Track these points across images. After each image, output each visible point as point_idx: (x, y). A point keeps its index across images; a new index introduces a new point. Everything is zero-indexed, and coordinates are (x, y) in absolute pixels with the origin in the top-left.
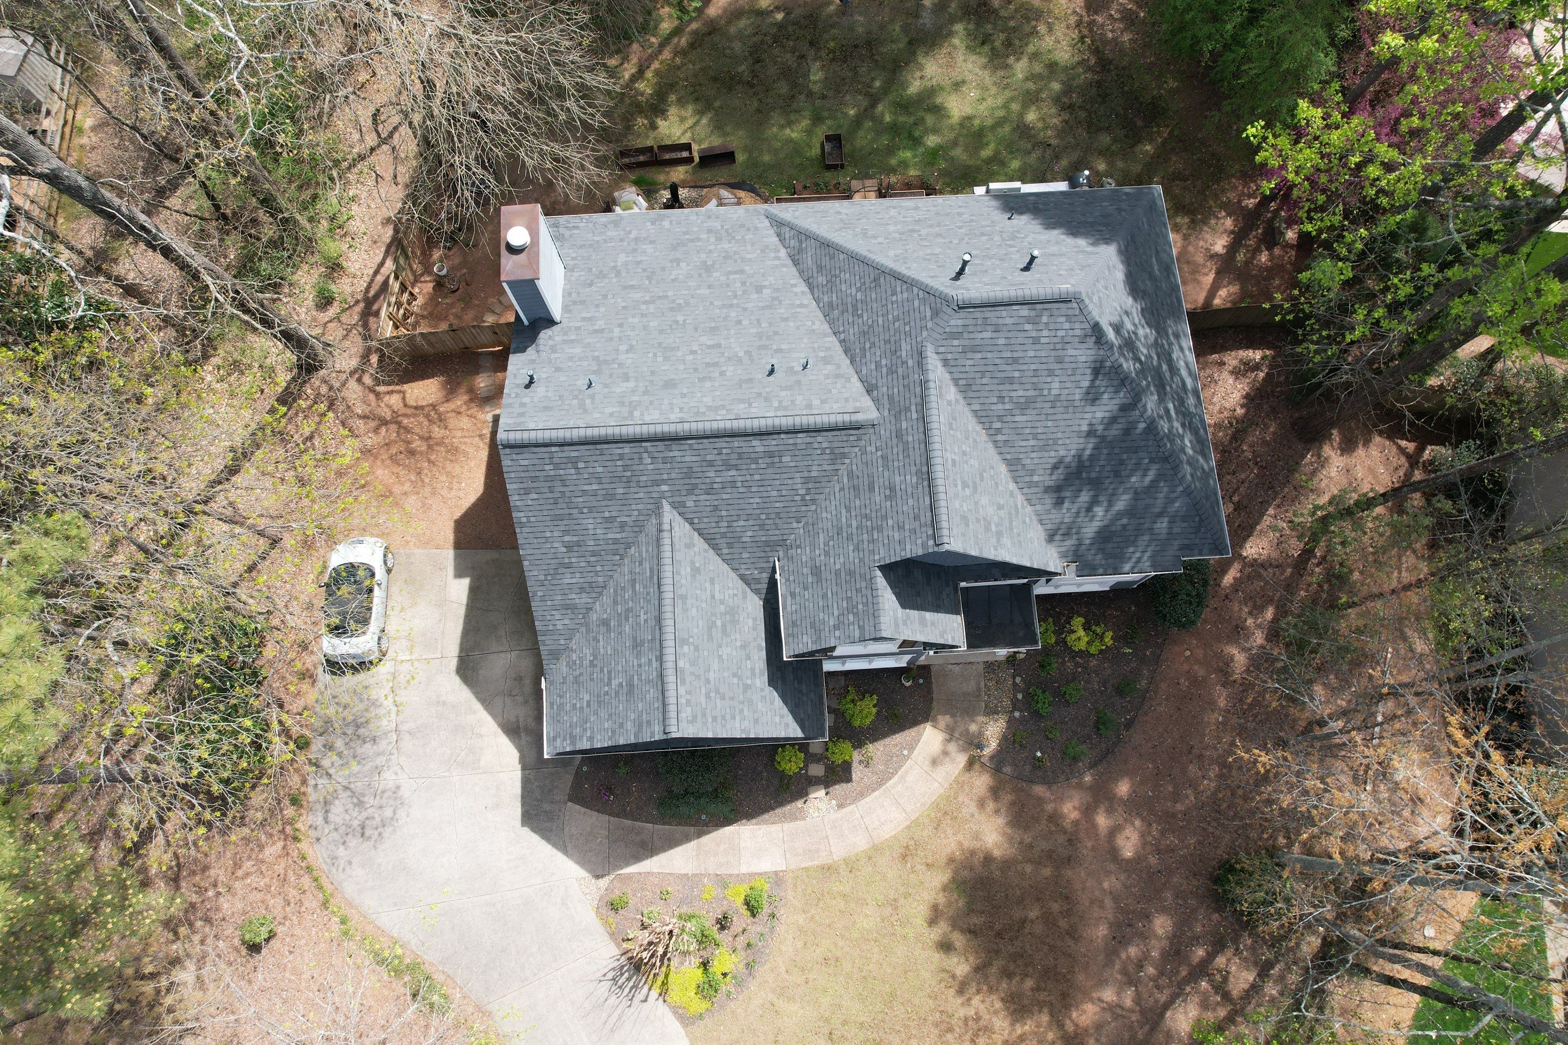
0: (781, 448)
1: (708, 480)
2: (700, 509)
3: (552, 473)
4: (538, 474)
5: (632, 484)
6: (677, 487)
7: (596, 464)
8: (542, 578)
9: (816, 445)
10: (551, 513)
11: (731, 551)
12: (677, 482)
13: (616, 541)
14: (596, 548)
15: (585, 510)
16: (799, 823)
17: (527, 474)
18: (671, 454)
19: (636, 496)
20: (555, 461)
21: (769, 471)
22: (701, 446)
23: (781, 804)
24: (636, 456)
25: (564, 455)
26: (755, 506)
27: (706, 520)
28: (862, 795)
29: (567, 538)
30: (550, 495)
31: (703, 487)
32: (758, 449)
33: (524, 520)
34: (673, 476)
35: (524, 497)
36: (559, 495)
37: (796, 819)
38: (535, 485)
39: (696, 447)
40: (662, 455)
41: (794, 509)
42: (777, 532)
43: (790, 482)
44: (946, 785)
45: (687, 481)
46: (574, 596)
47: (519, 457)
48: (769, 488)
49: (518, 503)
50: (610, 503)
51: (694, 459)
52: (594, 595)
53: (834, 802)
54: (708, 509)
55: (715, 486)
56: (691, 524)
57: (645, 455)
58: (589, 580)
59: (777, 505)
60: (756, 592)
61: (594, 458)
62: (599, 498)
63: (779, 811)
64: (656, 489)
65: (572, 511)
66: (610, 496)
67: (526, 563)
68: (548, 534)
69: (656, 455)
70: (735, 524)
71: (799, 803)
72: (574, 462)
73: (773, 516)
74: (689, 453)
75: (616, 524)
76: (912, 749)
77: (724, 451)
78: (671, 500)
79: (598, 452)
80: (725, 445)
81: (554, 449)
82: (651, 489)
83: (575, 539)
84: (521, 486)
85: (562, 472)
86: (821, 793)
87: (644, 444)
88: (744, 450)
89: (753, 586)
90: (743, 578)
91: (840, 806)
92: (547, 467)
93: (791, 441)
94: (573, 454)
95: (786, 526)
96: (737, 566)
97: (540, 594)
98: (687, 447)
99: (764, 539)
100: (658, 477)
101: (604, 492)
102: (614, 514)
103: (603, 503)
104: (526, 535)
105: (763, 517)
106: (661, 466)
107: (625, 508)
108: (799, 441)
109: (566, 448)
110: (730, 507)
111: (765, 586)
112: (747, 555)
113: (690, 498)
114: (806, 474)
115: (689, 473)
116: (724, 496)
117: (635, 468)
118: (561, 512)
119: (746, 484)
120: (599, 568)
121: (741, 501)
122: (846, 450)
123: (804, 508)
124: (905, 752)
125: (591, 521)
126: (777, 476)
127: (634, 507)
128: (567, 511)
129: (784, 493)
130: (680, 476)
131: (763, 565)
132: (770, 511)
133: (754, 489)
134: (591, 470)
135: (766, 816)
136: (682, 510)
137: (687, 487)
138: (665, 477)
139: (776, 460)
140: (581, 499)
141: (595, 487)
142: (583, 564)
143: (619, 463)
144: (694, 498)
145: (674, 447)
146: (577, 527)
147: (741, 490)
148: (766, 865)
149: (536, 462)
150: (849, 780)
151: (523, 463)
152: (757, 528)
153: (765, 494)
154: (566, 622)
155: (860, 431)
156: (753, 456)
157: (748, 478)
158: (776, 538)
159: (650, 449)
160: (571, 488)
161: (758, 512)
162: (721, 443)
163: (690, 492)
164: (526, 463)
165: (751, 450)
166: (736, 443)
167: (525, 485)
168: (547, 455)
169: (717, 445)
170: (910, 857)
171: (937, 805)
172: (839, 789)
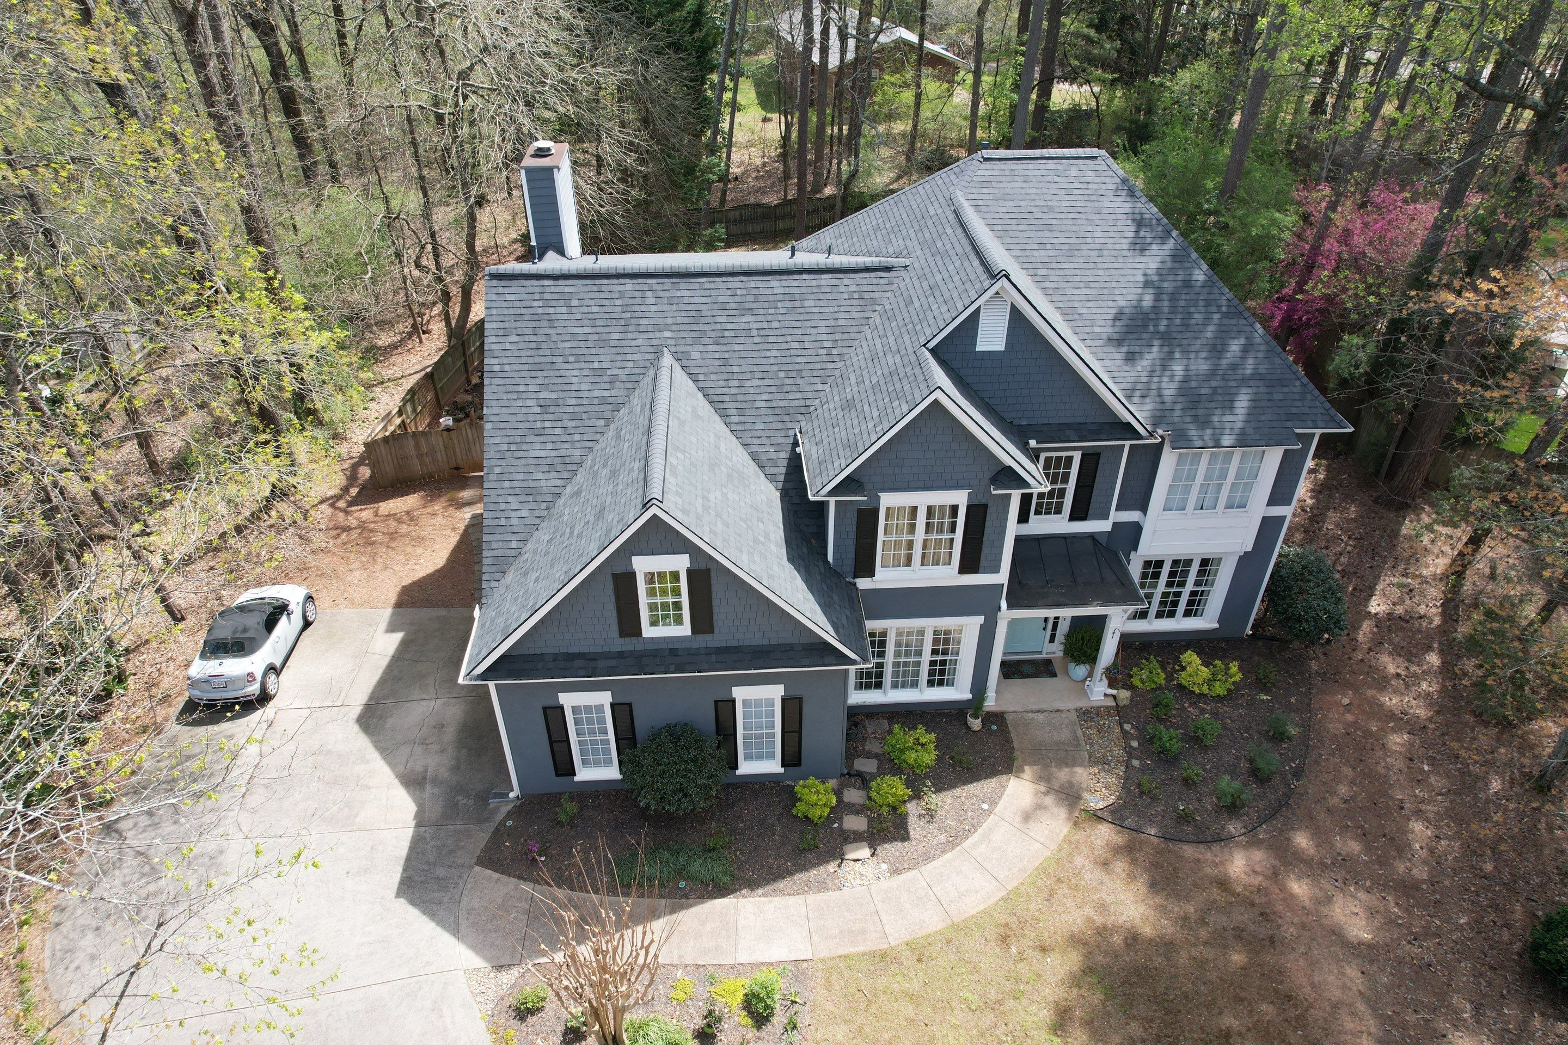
0: (803, 290)
1: (718, 327)
2: (708, 362)
3: (540, 311)
4: (523, 311)
5: (631, 328)
6: (683, 334)
7: (591, 303)
8: (505, 447)
9: (842, 289)
10: (530, 360)
11: (742, 419)
12: (682, 327)
13: (603, 401)
14: (577, 409)
15: (571, 359)
16: (832, 895)
17: (511, 311)
18: (679, 294)
19: (634, 343)
20: (547, 296)
21: (789, 317)
22: (712, 286)
23: (803, 867)
24: (637, 294)
25: (557, 290)
26: (772, 361)
27: (713, 377)
28: (927, 858)
29: (542, 395)
30: (533, 338)
31: (713, 334)
32: (777, 291)
33: (497, 368)
34: (679, 320)
35: (501, 339)
36: (544, 338)
37: (828, 889)
38: (518, 324)
39: (707, 286)
40: (668, 294)
41: (818, 366)
42: (798, 396)
43: (813, 331)
44: (1054, 846)
45: (694, 327)
46: (540, 476)
47: (506, 290)
48: (789, 339)
49: (494, 347)
50: (602, 351)
51: (704, 300)
52: (565, 475)
53: (884, 866)
54: (717, 363)
55: (727, 334)
56: (695, 381)
57: (649, 294)
58: (563, 453)
59: (799, 360)
60: (771, 477)
61: (591, 295)
62: (590, 344)
63: (797, 877)
64: (658, 335)
65: (555, 359)
66: (603, 343)
67: (488, 426)
68: (522, 388)
69: (661, 294)
70: (748, 383)
71: (832, 867)
72: (566, 299)
73: (793, 374)
74: (699, 293)
75: (606, 378)
76: (993, 803)
77: (739, 292)
78: (673, 349)
79: (595, 288)
80: (739, 285)
81: (546, 283)
82: (651, 335)
83: (554, 395)
84: (501, 325)
85: (551, 310)
86: (865, 852)
87: (649, 281)
88: (762, 291)
89: (768, 471)
90: (755, 457)
91: (896, 872)
92: (536, 304)
93: (814, 283)
94: (568, 289)
95: (808, 388)
96: (749, 441)
97: (497, 470)
98: (696, 286)
99: (782, 404)
100: (660, 321)
101: (596, 337)
102: (605, 365)
103: (593, 351)
104: (495, 389)
105: (782, 375)
106: (665, 308)
107: (619, 358)
108: (823, 283)
109: (561, 282)
110: (742, 362)
111: (783, 470)
112: (762, 426)
113: (696, 348)
114: (832, 323)
115: (697, 316)
116: (737, 348)
117: (636, 308)
118: (543, 360)
119: (762, 332)
120: (577, 437)
121: (754, 354)
122: (877, 295)
123: (831, 365)
124: (985, 806)
125: (576, 373)
126: (798, 324)
127: (629, 357)
128: (549, 359)
129: (807, 345)
130: (686, 320)
131: (780, 440)
132: (790, 367)
133: (771, 339)
134: (585, 310)
135: (781, 884)
136: (685, 363)
137: (694, 334)
138: (669, 321)
139: (798, 304)
140: (568, 345)
141: (587, 330)
142: (558, 431)
143: (618, 302)
144: (701, 348)
145: (682, 286)
146: (560, 380)
147: (757, 340)
148: (779, 952)
149: (525, 297)
150: (905, 837)
151: (508, 297)
152: (773, 389)
153: (784, 346)
154: (524, 513)
155: (892, 274)
156: (771, 298)
157: (765, 325)
158: (797, 403)
159: (655, 287)
160: (559, 330)
161: (775, 368)
162: (734, 282)
163: (697, 341)
164: (513, 297)
165: (769, 291)
166: (754, 282)
167: (507, 325)
168: (537, 290)
169: (730, 285)
170: (1013, 939)
171: (1043, 870)
172: (891, 849)
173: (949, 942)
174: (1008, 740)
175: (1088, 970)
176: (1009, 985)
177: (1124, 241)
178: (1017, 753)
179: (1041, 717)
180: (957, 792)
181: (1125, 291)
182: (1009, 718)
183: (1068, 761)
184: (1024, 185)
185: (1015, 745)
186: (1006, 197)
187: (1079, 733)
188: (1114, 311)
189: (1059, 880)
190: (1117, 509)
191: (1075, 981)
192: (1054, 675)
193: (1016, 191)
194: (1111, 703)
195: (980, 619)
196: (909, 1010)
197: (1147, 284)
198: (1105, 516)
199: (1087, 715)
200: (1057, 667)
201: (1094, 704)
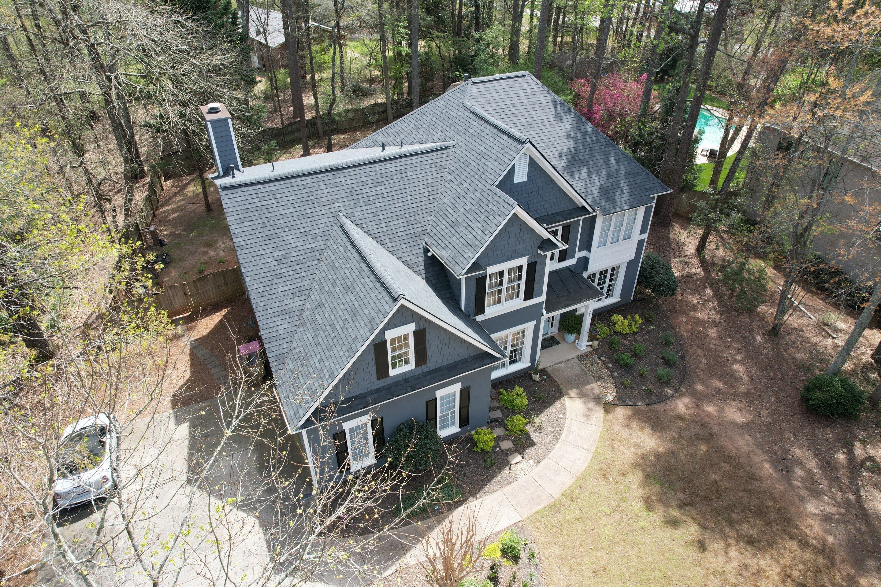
0: (405, 167)
1: (365, 195)
2: (366, 216)
3: (259, 204)
4: (249, 206)
5: (316, 205)
6: (347, 203)
7: (289, 194)
8: (262, 289)
9: (425, 163)
10: (262, 235)
11: (393, 244)
12: (345, 199)
13: (312, 250)
14: (299, 258)
15: (287, 229)
16: (514, 485)
17: (241, 208)
18: (338, 180)
19: (320, 213)
20: (261, 195)
21: (402, 183)
22: (355, 173)
23: (493, 476)
24: (314, 185)
25: (266, 190)
26: (400, 209)
27: (370, 224)
28: (549, 450)
29: (276, 254)
30: (260, 221)
31: (363, 200)
32: (391, 170)
33: (242, 243)
34: (342, 195)
35: (240, 225)
36: (266, 220)
37: (510, 483)
38: (248, 215)
39: (352, 173)
40: (332, 182)
41: (425, 207)
42: (419, 225)
43: (416, 188)
44: (601, 425)
45: (352, 198)
46: (288, 302)
47: (234, 196)
48: (405, 195)
49: (237, 231)
50: (303, 221)
51: (353, 181)
52: (303, 297)
53: (531, 461)
54: (370, 216)
55: (371, 198)
56: (362, 228)
57: (321, 183)
58: (298, 285)
59: (414, 205)
60: (417, 273)
61: (287, 190)
62: (295, 218)
63: (493, 482)
64: (333, 206)
65: (277, 231)
66: (302, 216)
67: (247, 279)
68: (262, 252)
69: (328, 182)
70: (391, 224)
71: (506, 471)
72: (273, 194)
73: (413, 214)
74: (349, 178)
75: (310, 237)
76: (564, 413)
77: (371, 174)
78: (344, 212)
79: (289, 185)
80: (370, 170)
81: (258, 187)
82: (329, 207)
83: (282, 253)
84: (238, 217)
85: (266, 203)
86: (518, 458)
87: (319, 176)
88: (383, 171)
89: (416, 269)
90: (406, 263)
91: (537, 462)
92: (255, 200)
93: (410, 162)
94: (272, 189)
95: (423, 220)
96: (400, 255)
97: (261, 304)
98: (346, 174)
99: (412, 231)
100: (332, 198)
101: (297, 214)
102: (308, 229)
103: (298, 222)
104: (245, 256)
105: (407, 215)
106: (333, 190)
107: (314, 223)
108: (414, 161)
109: (267, 185)
110: (384, 212)
111: (423, 267)
112: (405, 246)
113: (357, 209)
114: (425, 182)
115: (352, 192)
116: (379, 205)
117: (316, 193)
118: (269, 233)
119: (390, 194)
120: (304, 274)
121: (389, 207)
122: (443, 163)
123: (431, 206)
124: (561, 416)
125: (292, 237)
126: (408, 186)
127: (320, 222)
128: (273, 232)
129: (415, 197)
130: (346, 195)
131: (417, 251)
132: (410, 210)
133: (396, 197)
134: (286, 199)
135: (486, 489)
136: (353, 219)
137: (353, 202)
138: (337, 197)
139: (404, 175)
140: (282, 221)
141: (291, 210)
142: (291, 273)
143: (304, 191)
144: (359, 209)
145: (339, 176)
146: (283, 243)
147: (388, 199)
149: (247, 197)
150: (533, 444)
151: (237, 199)
152: (405, 224)
153: (404, 199)
154: (286, 326)
155: (448, 151)
156: (389, 174)
157: (390, 190)
158: (419, 229)
159: (324, 179)
160: (274, 214)
161: (402, 212)
162: (367, 169)
163: (356, 205)
164: (240, 199)
165: (387, 171)
166: (377, 167)
167: (241, 216)
168: (253, 192)
169: (365, 171)
170: (608, 475)
171: (602, 437)
172: (528, 452)
173: (581, 487)
174: (554, 381)
175: (647, 476)
176: (618, 497)
177: (551, 117)
178: (561, 386)
179: (562, 365)
180: (545, 413)
181: (559, 142)
182: (548, 370)
183: (587, 382)
184: (497, 94)
185: (558, 382)
186: (490, 102)
187: (583, 367)
188: (558, 152)
189: (612, 440)
190: (579, 251)
191: (644, 484)
192: (559, 343)
193: (495, 98)
194: (590, 349)
195: (534, 322)
196: (580, 526)
197: (568, 137)
198: (573, 256)
199: (583, 358)
200: (558, 338)
201: (583, 352)
